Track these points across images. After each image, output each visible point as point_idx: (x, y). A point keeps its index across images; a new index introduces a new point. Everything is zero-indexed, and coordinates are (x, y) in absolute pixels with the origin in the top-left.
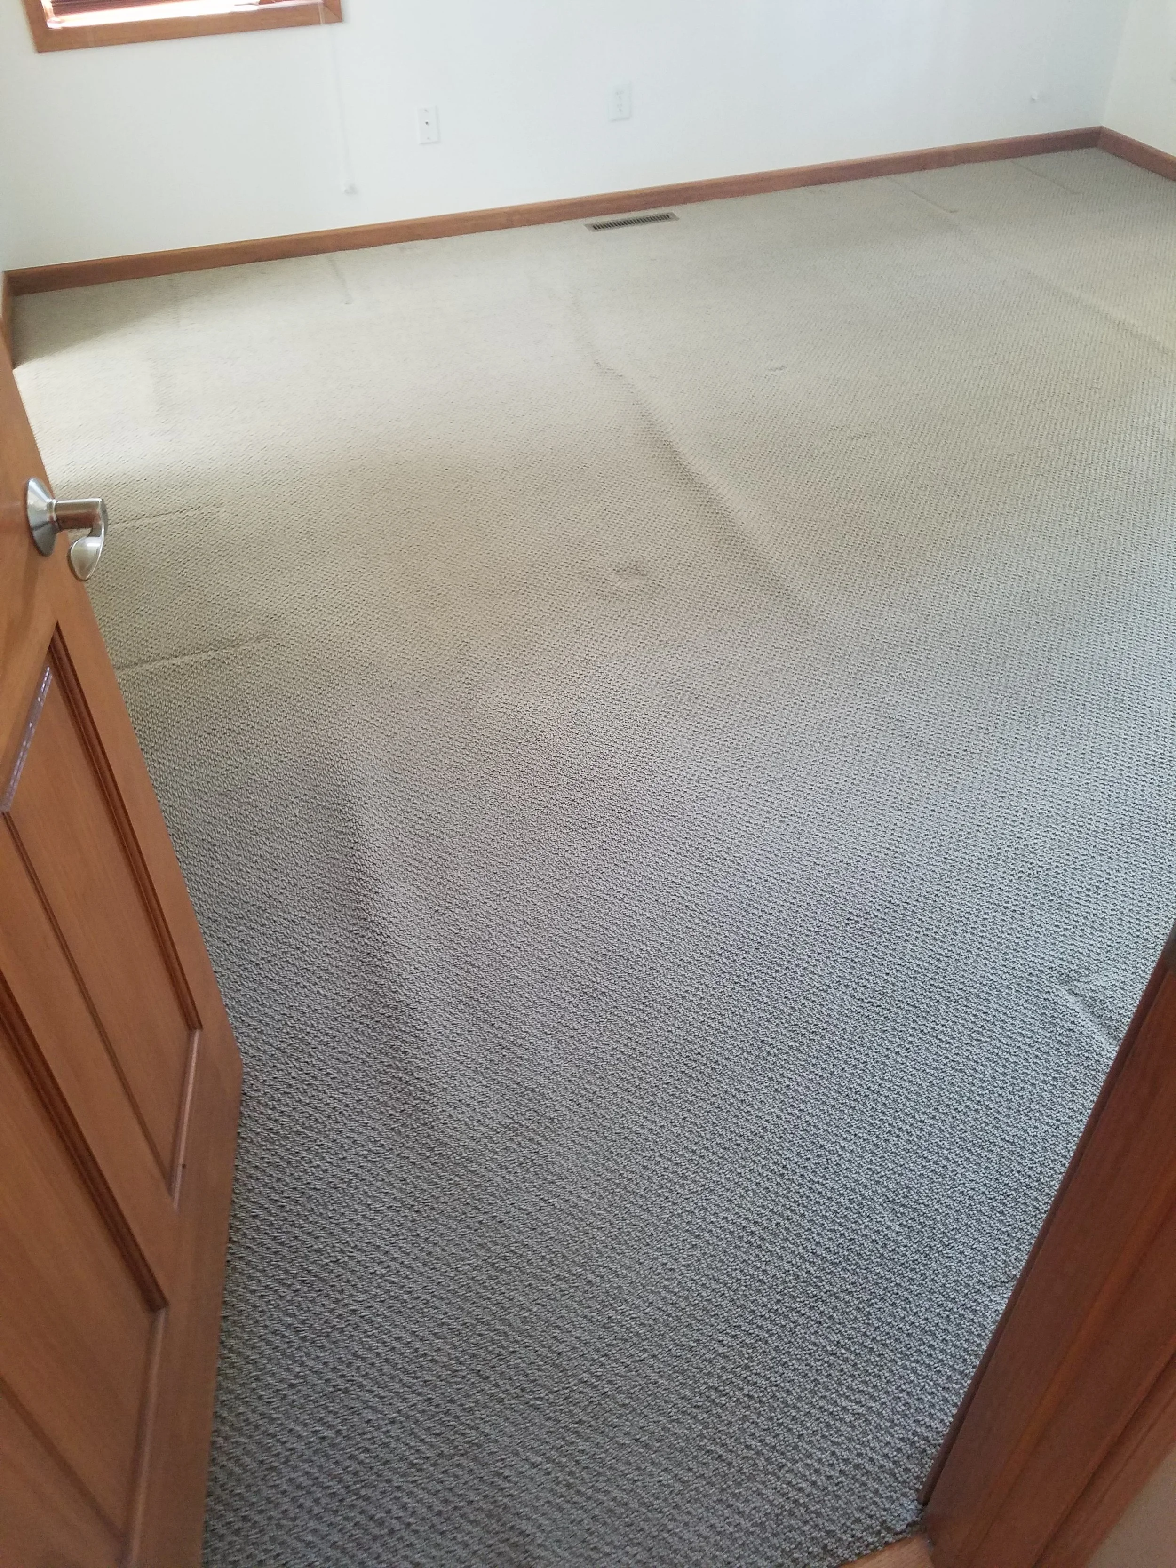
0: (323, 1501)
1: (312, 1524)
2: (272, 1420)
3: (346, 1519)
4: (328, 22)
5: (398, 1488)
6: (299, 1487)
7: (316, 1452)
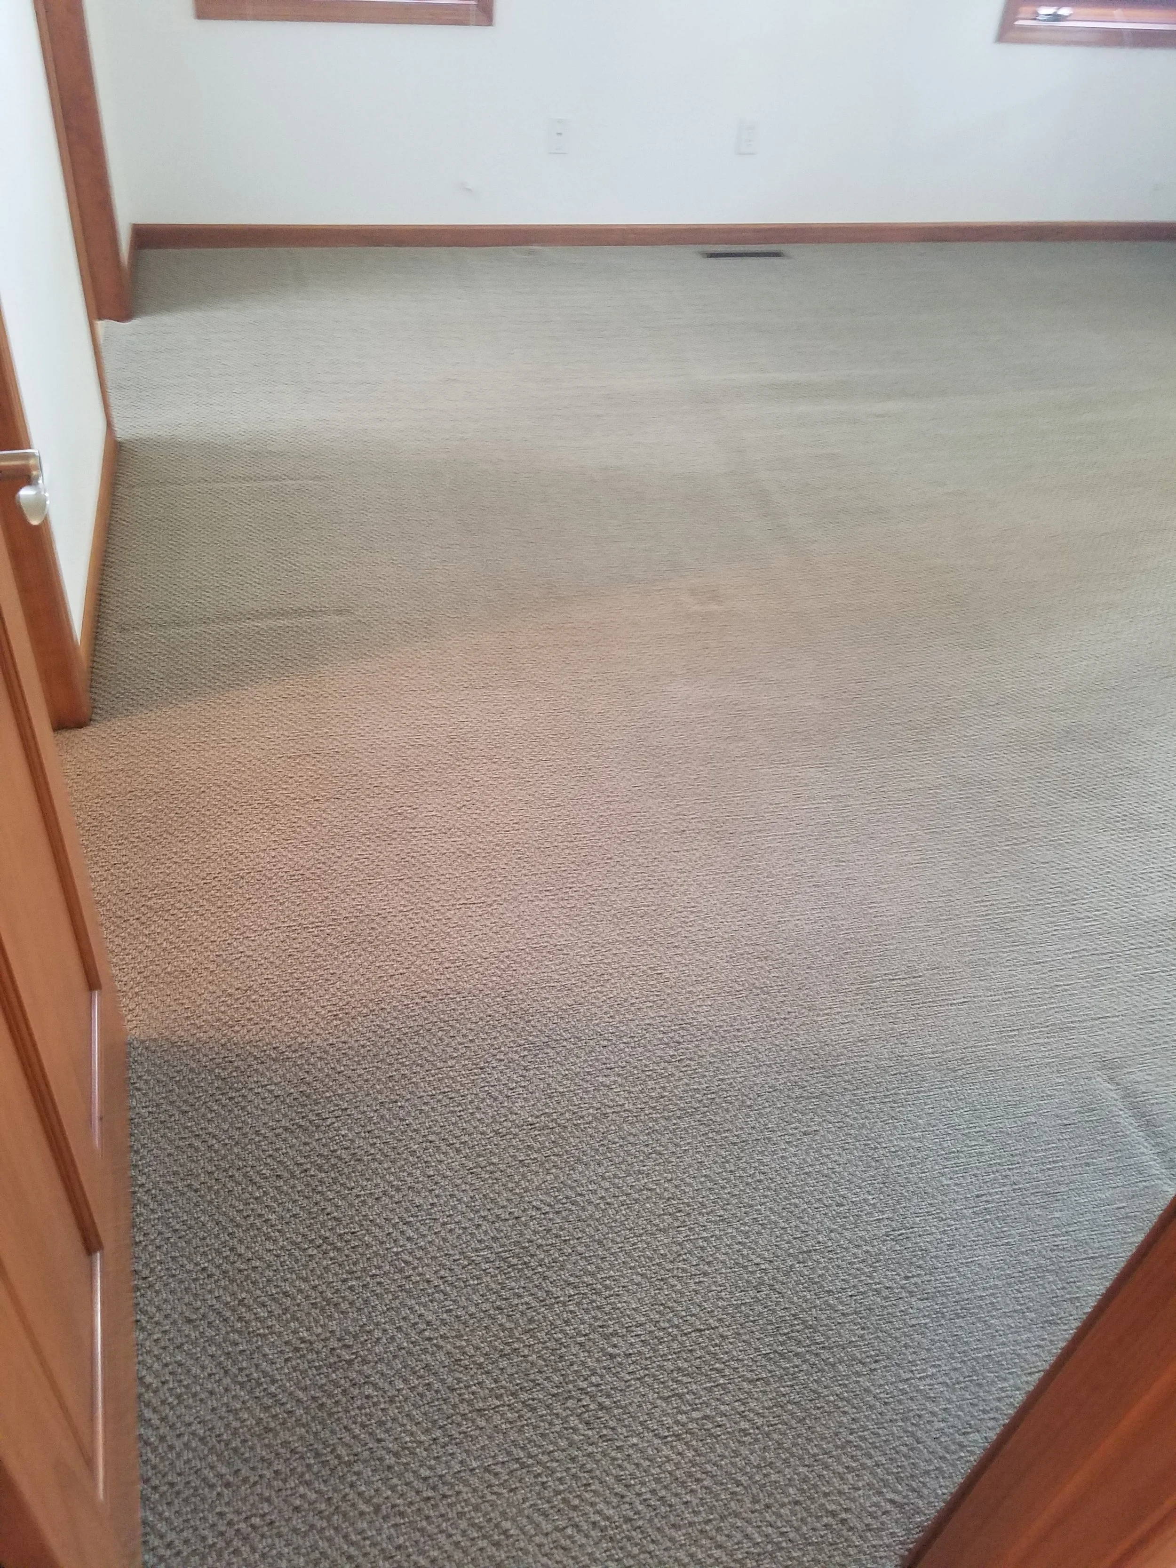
0: (315, 1468)
1: (302, 1490)
2: (273, 1381)
3: (335, 1490)
4: (478, 24)
5: (389, 1468)
6: (293, 1451)
7: (314, 1418)
